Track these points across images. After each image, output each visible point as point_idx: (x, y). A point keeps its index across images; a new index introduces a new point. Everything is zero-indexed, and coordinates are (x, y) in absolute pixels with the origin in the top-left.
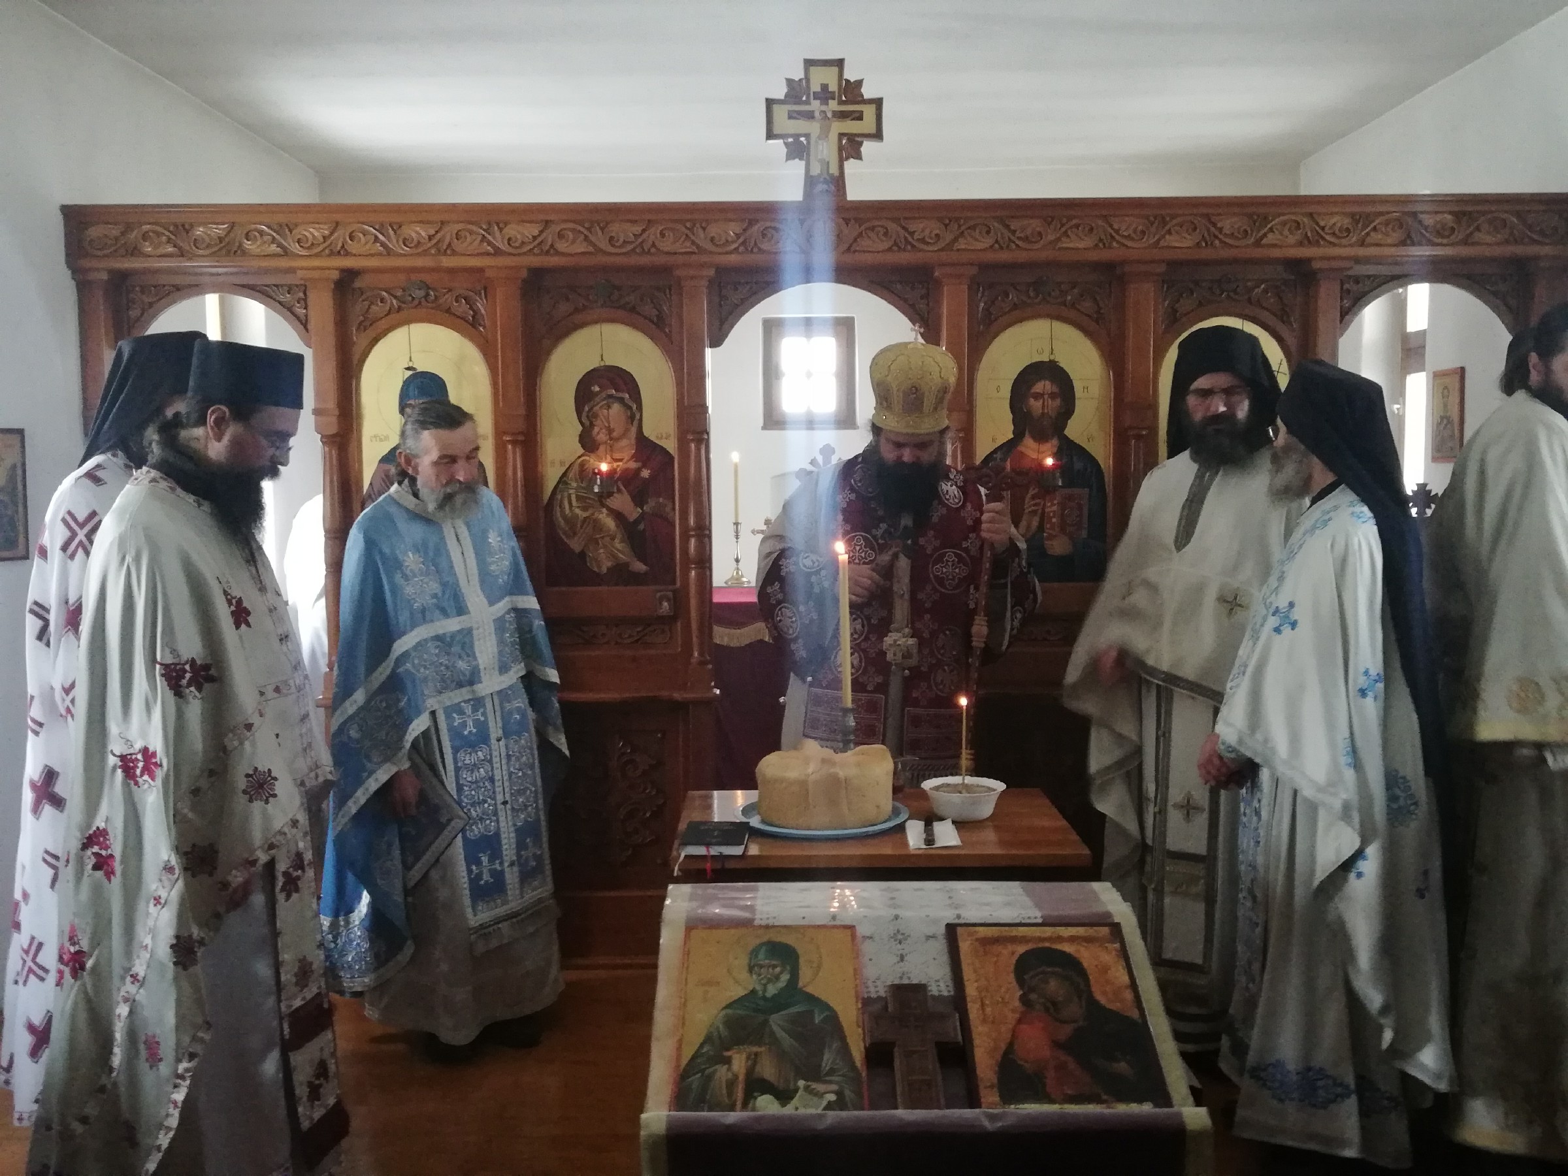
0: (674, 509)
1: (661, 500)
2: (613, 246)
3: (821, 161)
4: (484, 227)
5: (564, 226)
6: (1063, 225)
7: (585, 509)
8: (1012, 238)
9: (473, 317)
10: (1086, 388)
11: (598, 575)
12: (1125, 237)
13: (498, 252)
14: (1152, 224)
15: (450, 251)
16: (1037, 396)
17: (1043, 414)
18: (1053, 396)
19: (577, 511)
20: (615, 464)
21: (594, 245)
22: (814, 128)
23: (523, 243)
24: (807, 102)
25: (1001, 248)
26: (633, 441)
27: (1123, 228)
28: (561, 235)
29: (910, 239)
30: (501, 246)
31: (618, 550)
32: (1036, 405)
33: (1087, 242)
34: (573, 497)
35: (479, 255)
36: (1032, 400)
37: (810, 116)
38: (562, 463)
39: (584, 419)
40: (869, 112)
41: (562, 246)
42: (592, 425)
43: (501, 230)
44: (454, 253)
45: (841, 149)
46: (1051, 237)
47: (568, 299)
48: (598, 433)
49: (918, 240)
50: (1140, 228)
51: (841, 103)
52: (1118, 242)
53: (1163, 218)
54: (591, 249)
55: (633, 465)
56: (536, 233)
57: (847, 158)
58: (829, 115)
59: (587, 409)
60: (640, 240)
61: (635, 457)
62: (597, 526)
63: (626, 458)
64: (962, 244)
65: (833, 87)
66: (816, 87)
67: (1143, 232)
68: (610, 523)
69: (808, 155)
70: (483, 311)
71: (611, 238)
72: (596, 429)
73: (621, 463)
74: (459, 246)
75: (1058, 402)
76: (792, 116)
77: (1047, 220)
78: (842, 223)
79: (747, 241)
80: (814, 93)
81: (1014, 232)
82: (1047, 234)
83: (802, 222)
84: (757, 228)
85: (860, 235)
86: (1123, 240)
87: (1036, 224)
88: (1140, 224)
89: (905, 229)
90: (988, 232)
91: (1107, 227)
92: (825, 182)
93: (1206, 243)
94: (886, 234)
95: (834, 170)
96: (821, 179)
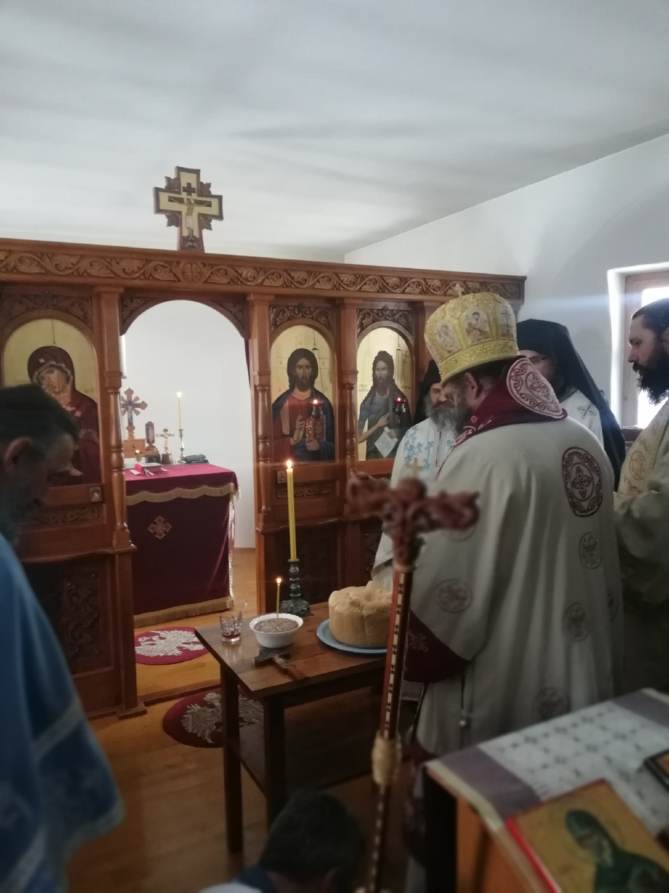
0: (98, 435)
1: (90, 430)
2: (57, 269)
3: (188, 228)
5: (23, 255)
6: (316, 276)
8: (292, 281)
12: (345, 284)
14: (358, 278)
16: (301, 367)
17: (303, 377)
18: (307, 367)
21: (45, 269)
22: (183, 208)
24: (179, 193)
25: (287, 286)
26: (71, 392)
27: (345, 279)
28: (21, 260)
29: (240, 278)
32: (300, 372)
33: (328, 286)
36: (298, 369)
37: (181, 201)
40: (215, 202)
41: (23, 268)
46: (311, 283)
47: (22, 303)
49: (244, 279)
50: (353, 281)
51: (199, 195)
52: (343, 287)
53: (363, 277)
54: (43, 271)
55: (70, 409)
57: (203, 228)
58: (192, 202)
59: (36, 373)
60: (76, 267)
61: (71, 404)
64: (268, 283)
65: (194, 185)
66: (184, 184)
67: (354, 283)
69: (181, 225)
71: (57, 265)
75: (310, 369)
76: (171, 200)
77: (309, 273)
78: (202, 266)
79: (146, 273)
80: (183, 187)
81: (293, 278)
82: (309, 281)
83: (178, 263)
84: (151, 265)
85: (212, 273)
86: (345, 286)
87: (304, 275)
88: (352, 278)
89: (237, 272)
90: (280, 277)
91: (337, 279)
92: (191, 241)
93: (382, 290)
94: (226, 274)
95: (196, 234)
96: (189, 239)
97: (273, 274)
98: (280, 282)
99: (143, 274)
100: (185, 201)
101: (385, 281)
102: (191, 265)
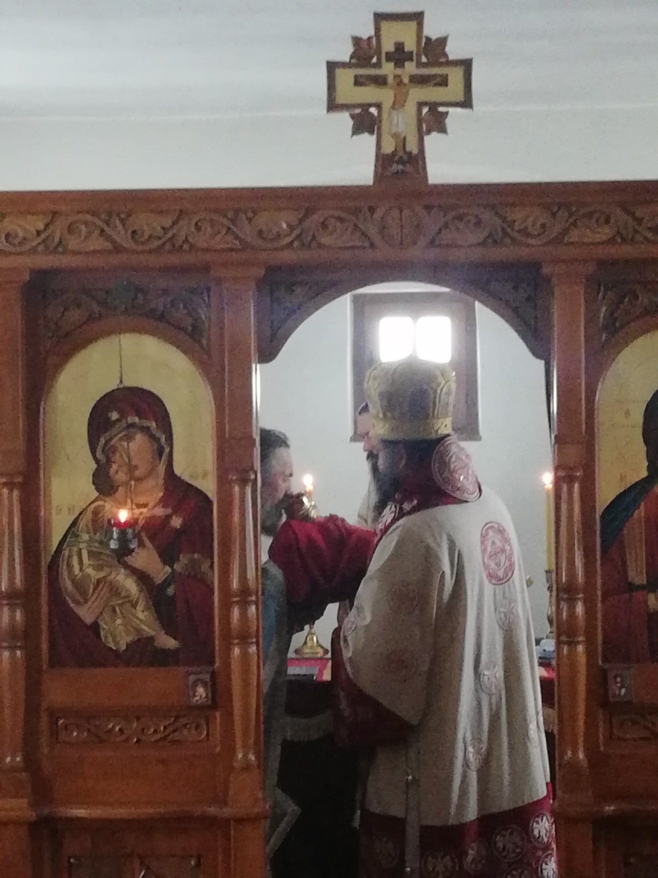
0: (212, 567)
1: (196, 556)
2: (135, 241)
3: (395, 136)
5: (75, 218)
7: (99, 568)
11: (116, 652)
19: (90, 571)
20: (137, 511)
21: (114, 242)
22: (386, 96)
23: (25, 239)
24: (378, 65)
25: (624, 240)
26: (161, 482)
28: (71, 229)
29: (509, 230)
31: (141, 620)
34: (85, 554)
37: (380, 81)
38: (71, 509)
39: (99, 454)
40: (455, 76)
42: (109, 462)
45: (420, 121)
47: (79, 306)
48: (117, 472)
49: (519, 231)
51: (420, 65)
55: (160, 511)
56: (41, 226)
57: (429, 132)
58: (406, 80)
59: (102, 441)
60: (170, 234)
61: (164, 502)
62: (115, 591)
63: (151, 504)
64: (574, 236)
65: (410, 45)
66: (388, 46)
68: (131, 586)
69: (379, 129)
71: (134, 233)
72: (114, 467)
73: (145, 510)
76: (358, 82)
78: (422, 212)
79: (304, 235)
80: (387, 54)
81: (640, 221)
83: (372, 210)
84: (317, 218)
85: (446, 226)
89: (504, 219)
90: (608, 221)
92: (401, 161)
94: (478, 224)
95: (412, 146)
96: (396, 158)
99: (299, 236)
100: (390, 79)
102: (401, 211)
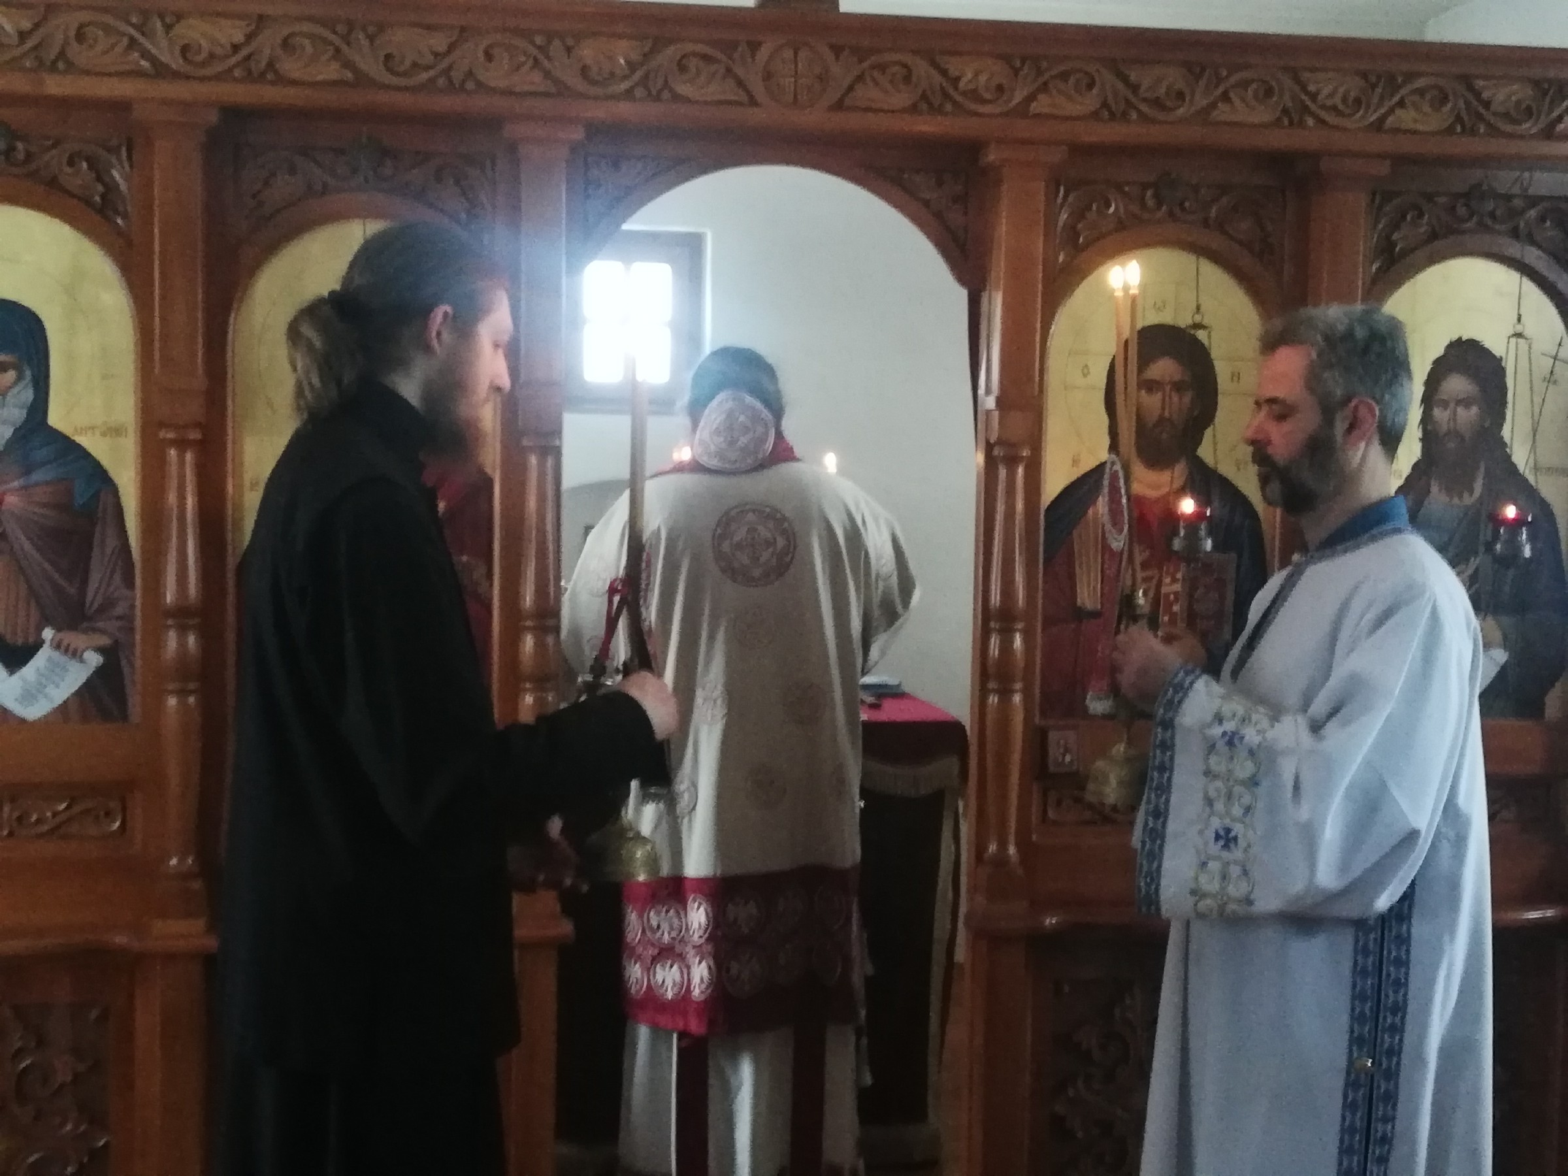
0: (490, 575)
1: (465, 559)
2: (390, 70)
4: (134, 20)
5: (297, 28)
6: (1220, 80)
8: (1131, 97)
9: (103, 197)
10: (1236, 376)
13: (161, 71)
14: (1373, 87)
15: (62, 63)
16: (1153, 386)
18: (1178, 387)
21: (356, 70)
23: (212, 56)
25: (1113, 116)
27: (1326, 91)
28: (287, 46)
29: (951, 91)
30: (165, 58)
32: (1149, 403)
33: (1262, 115)
35: (120, 74)
36: (1144, 393)
41: (290, 67)
43: (168, 28)
44: (71, 67)
46: (1201, 102)
47: (292, 171)
49: (964, 94)
50: (1353, 94)
52: (1315, 118)
53: (1392, 78)
54: (349, 75)
56: (239, 37)
60: (444, 64)
64: (1042, 105)
67: (1358, 102)
70: (123, 186)
71: (388, 57)
74: (80, 55)
75: (1188, 398)
77: (1195, 71)
78: (829, 56)
79: (651, 79)
81: (1135, 88)
82: (1193, 95)
83: (754, 46)
84: (671, 52)
85: (860, 78)
86: (1323, 114)
87: (1174, 77)
88: (1353, 86)
89: (944, 73)
90: (1090, 86)
91: (1297, 88)
93: (1463, 127)
94: (907, 79)
97: (1064, 76)
98: (1089, 102)
99: (644, 81)
101: (1478, 95)
102: (795, 51)
